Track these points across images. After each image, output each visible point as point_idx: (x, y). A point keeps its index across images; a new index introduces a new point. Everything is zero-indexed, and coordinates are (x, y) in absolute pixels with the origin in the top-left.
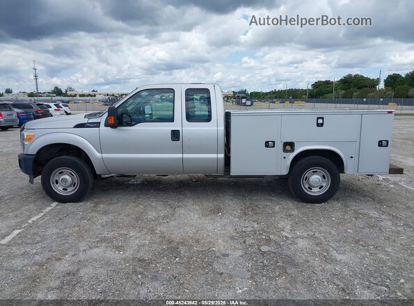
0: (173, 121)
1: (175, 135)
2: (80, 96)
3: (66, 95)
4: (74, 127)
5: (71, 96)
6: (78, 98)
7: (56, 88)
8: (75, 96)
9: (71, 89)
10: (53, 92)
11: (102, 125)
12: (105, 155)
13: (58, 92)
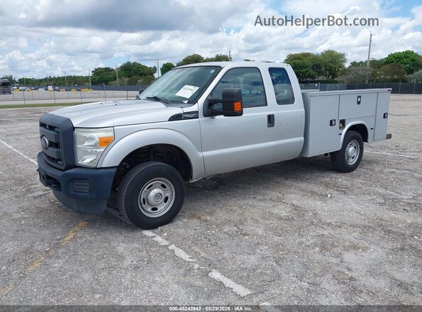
0: (266, 105)
1: (271, 119)
4: (169, 120)
11: (201, 114)
12: (206, 154)
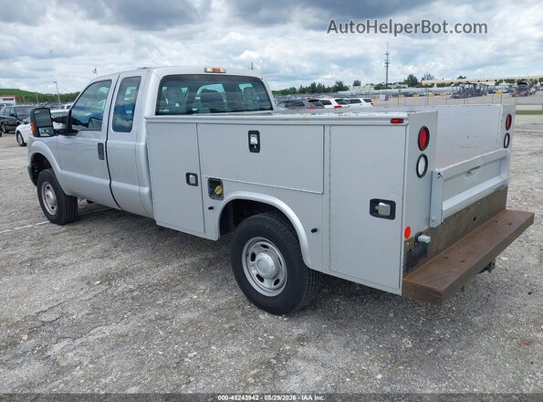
0: (101, 129)
2: (439, 85)
3: (420, 85)
5: (426, 86)
6: (435, 88)
7: (411, 76)
8: (432, 85)
9: (429, 77)
10: (406, 82)
13: (412, 82)
